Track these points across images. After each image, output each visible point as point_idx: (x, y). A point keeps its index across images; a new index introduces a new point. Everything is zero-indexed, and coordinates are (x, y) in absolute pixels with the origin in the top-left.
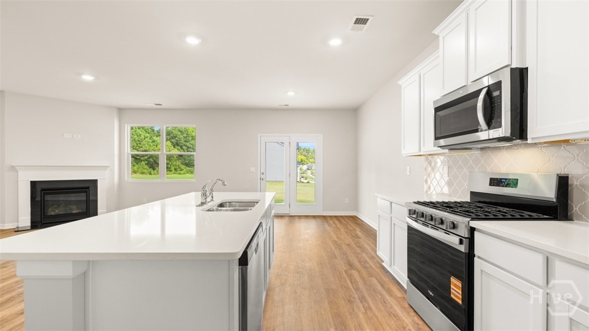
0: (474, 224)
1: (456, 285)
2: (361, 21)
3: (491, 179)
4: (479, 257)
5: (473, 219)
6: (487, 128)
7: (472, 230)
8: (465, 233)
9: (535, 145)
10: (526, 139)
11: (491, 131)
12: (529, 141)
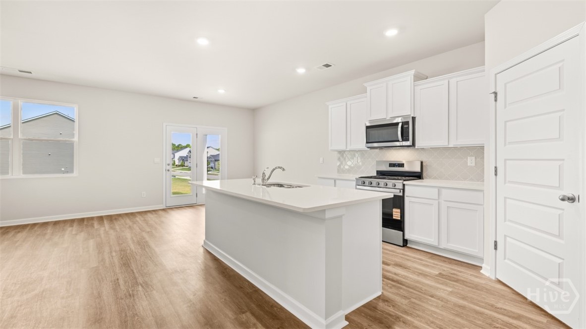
0: (405, 182)
1: (396, 212)
2: (327, 66)
3: (390, 164)
4: (407, 196)
5: (404, 181)
6: (401, 140)
7: (404, 185)
8: (401, 187)
9: (418, 149)
10: (415, 146)
11: (404, 142)
12: (416, 147)
